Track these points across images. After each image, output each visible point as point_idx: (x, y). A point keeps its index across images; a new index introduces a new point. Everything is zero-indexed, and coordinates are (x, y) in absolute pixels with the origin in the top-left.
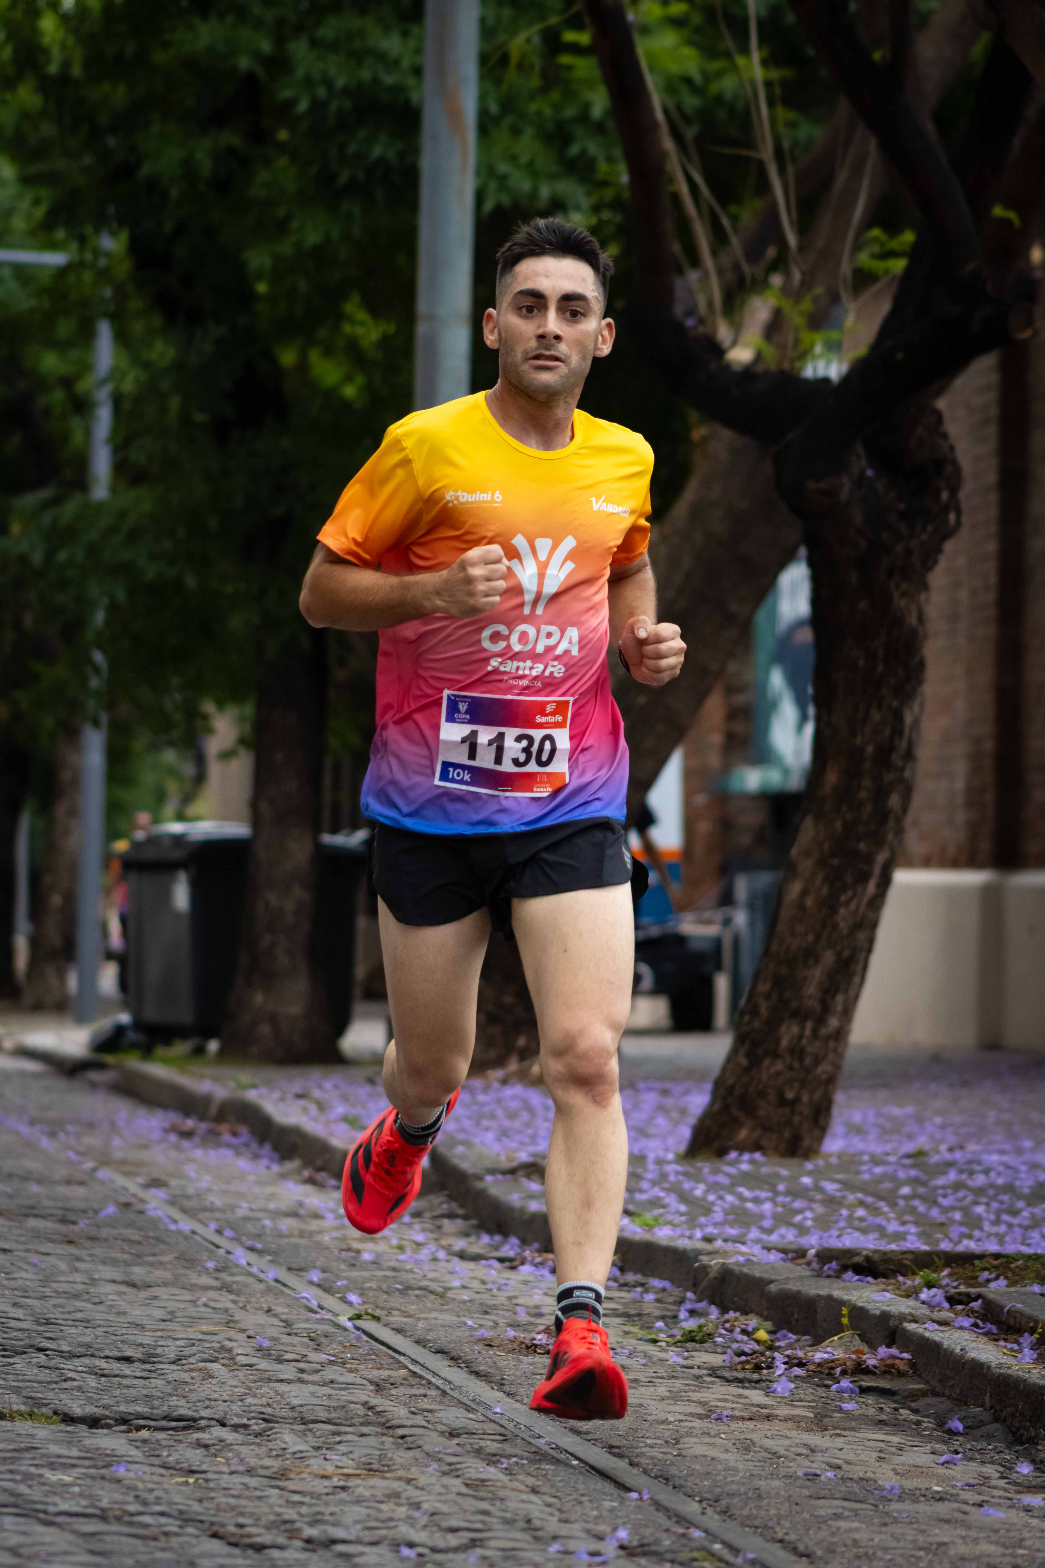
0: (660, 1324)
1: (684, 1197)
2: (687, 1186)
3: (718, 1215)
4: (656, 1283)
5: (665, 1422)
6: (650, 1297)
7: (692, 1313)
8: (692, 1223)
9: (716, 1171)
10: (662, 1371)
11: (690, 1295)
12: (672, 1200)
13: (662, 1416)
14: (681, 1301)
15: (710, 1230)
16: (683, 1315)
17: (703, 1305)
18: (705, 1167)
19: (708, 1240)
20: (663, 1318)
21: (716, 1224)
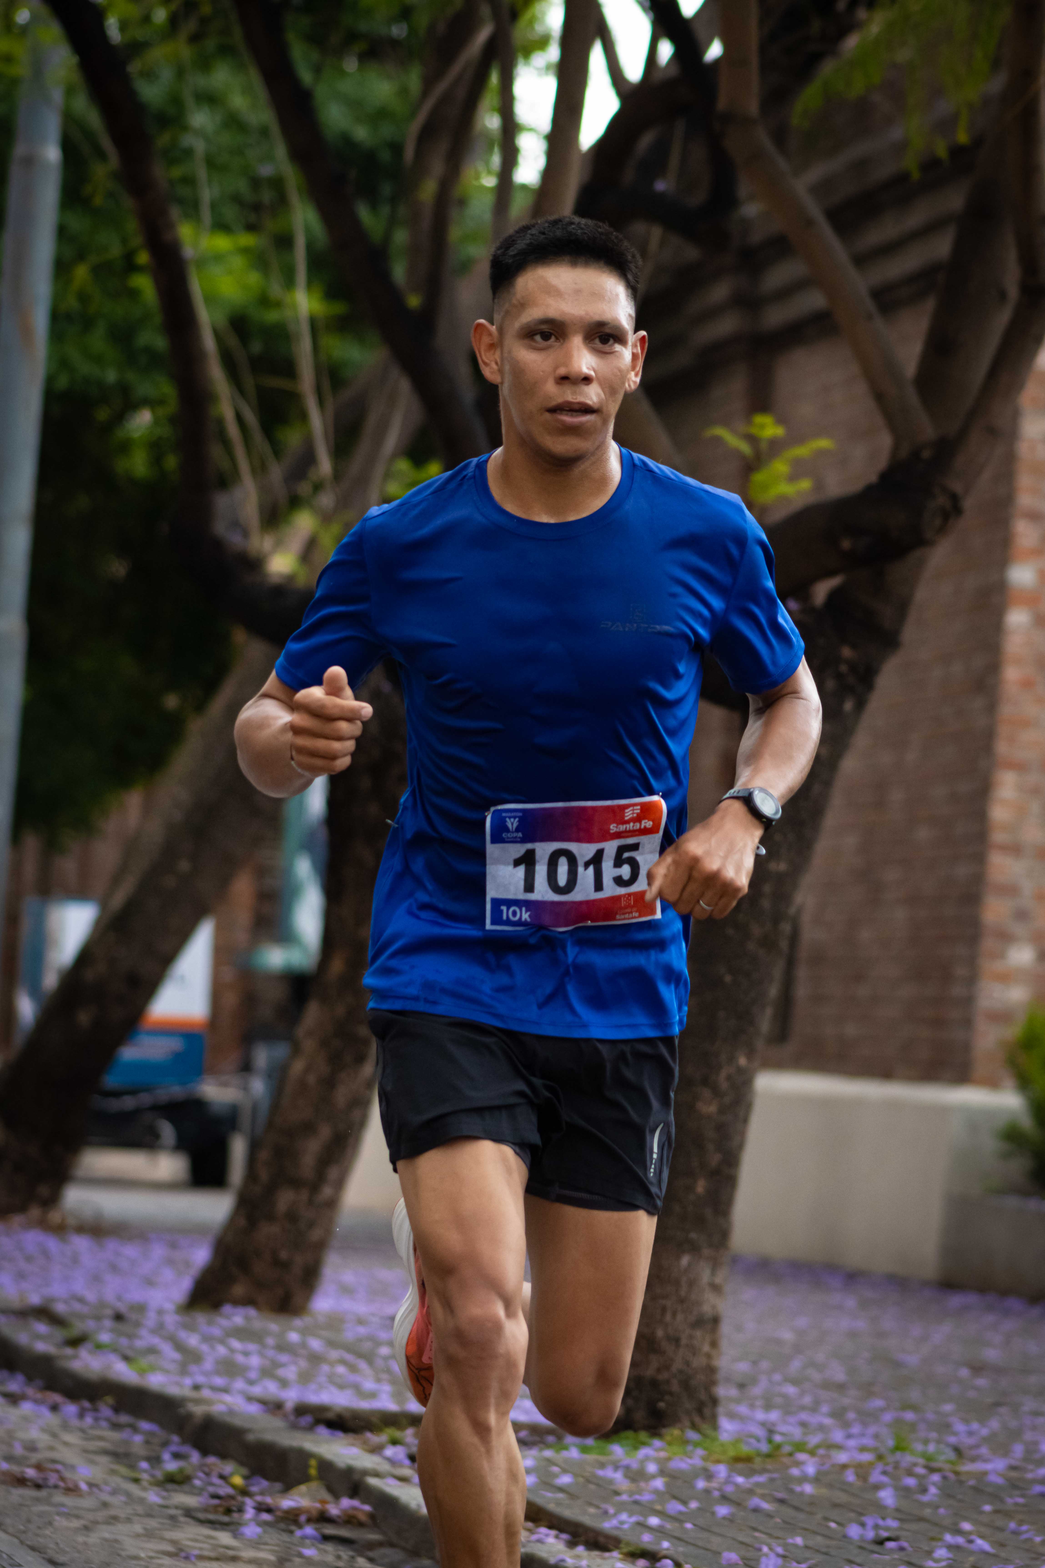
0: (144, 1465)
1: (179, 1346)
2: (183, 1335)
3: (208, 1365)
4: (145, 1425)
5: (136, 1558)
6: (138, 1439)
7: (177, 1456)
8: (183, 1370)
9: (210, 1323)
10: (140, 1509)
11: (175, 1438)
12: (167, 1349)
13: (133, 1551)
14: (165, 1444)
15: (200, 1379)
16: (166, 1456)
17: (186, 1449)
18: (201, 1318)
19: (197, 1387)
20: (148, 1459)
21: (206, 1374)
